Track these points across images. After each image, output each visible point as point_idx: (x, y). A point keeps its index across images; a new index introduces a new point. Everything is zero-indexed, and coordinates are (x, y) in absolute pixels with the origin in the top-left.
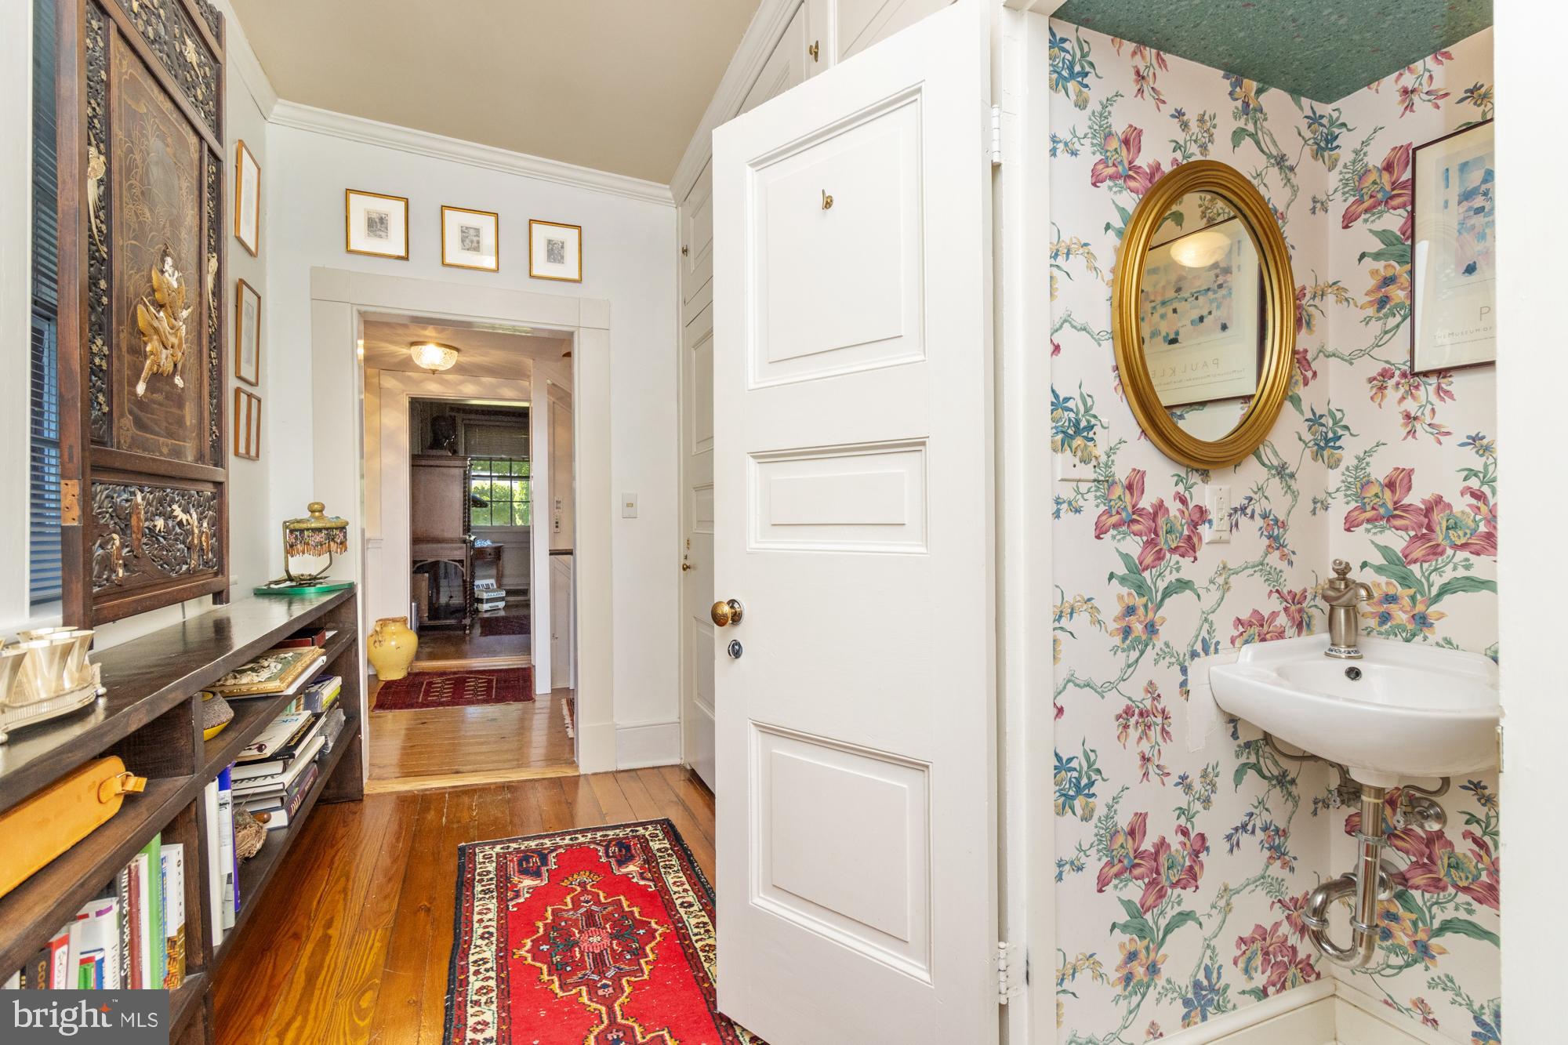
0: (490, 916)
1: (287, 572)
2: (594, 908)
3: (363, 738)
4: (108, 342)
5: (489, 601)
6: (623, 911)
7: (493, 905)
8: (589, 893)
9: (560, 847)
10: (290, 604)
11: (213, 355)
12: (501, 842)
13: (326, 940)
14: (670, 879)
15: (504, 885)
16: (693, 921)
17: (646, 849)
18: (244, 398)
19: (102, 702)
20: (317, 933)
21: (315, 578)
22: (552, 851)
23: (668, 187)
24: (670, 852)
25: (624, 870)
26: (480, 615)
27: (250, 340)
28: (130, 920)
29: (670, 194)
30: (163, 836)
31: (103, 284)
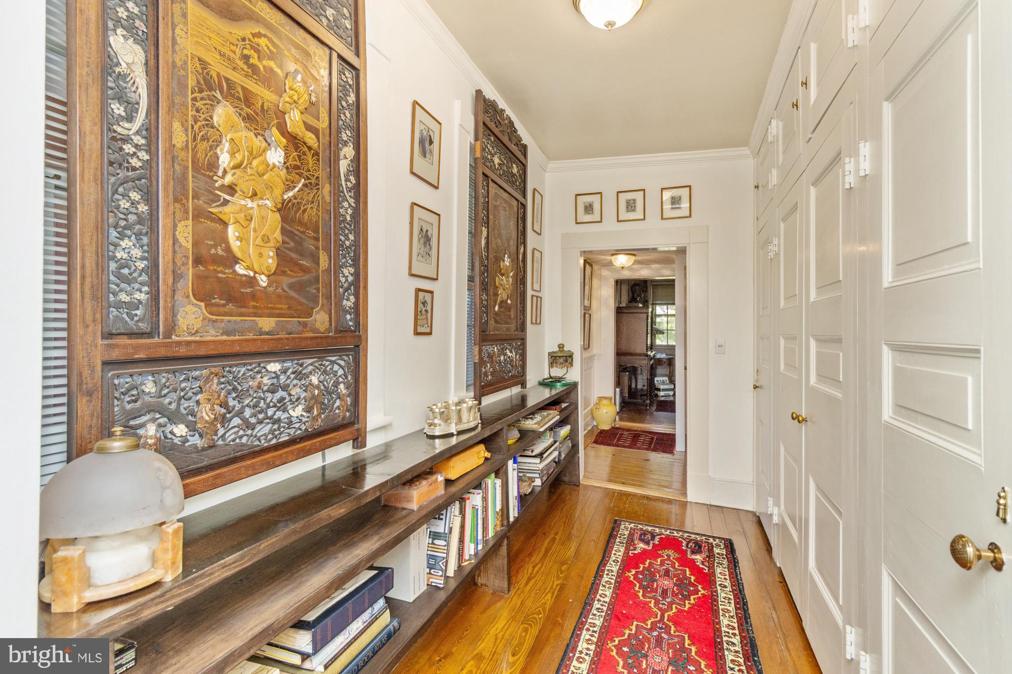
0: (620, 554)
1: (550, 375)
2: (670, 568)
3: (580, 456)
4: (487, 295)
5: (664, 390)
6: (686, 575)
7: (622, 549)
8: (671, 561)
9: (663, 534)
10: (551, 389)
11: (521, 286)
12: (635, 523)
13: (554, 539)
14: (718, 570)
15: (630, 542)
16: (723, 595)
17: (711, 550)
18: (535, 298)
19: (480, 425)
20: (552, 536)
21: (561, 378)
22: (658, 535)
23: (747, 148)
24: (724, 556)
25: (693, 557)
26: (659, 399)
27: (537, 272)
28: (485, 499)
29: (748, 152)
30: (495, 475)
31: (486, 274)
